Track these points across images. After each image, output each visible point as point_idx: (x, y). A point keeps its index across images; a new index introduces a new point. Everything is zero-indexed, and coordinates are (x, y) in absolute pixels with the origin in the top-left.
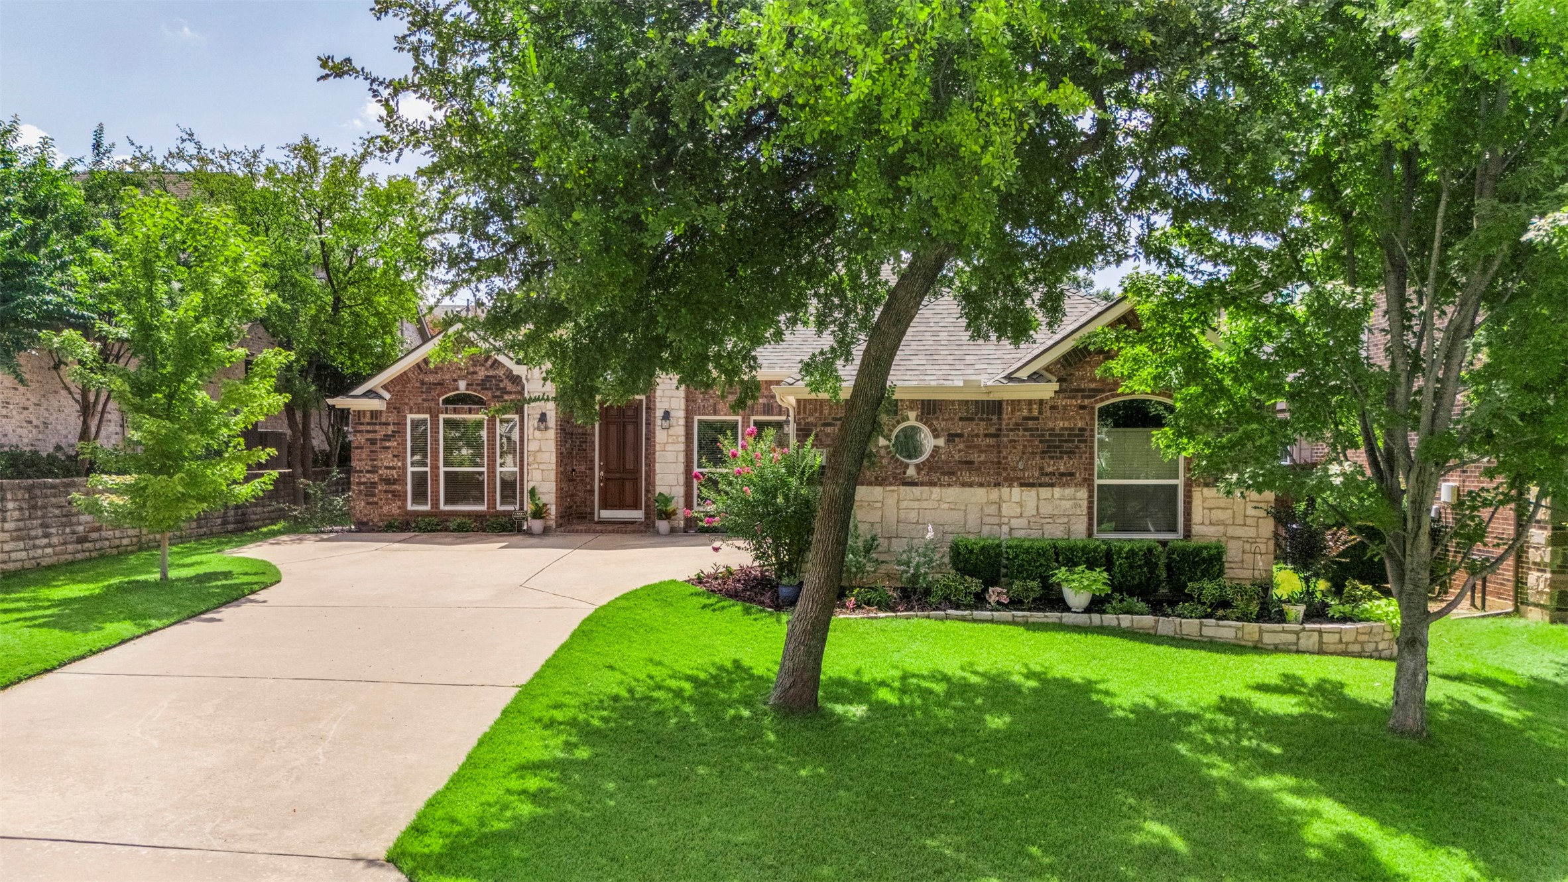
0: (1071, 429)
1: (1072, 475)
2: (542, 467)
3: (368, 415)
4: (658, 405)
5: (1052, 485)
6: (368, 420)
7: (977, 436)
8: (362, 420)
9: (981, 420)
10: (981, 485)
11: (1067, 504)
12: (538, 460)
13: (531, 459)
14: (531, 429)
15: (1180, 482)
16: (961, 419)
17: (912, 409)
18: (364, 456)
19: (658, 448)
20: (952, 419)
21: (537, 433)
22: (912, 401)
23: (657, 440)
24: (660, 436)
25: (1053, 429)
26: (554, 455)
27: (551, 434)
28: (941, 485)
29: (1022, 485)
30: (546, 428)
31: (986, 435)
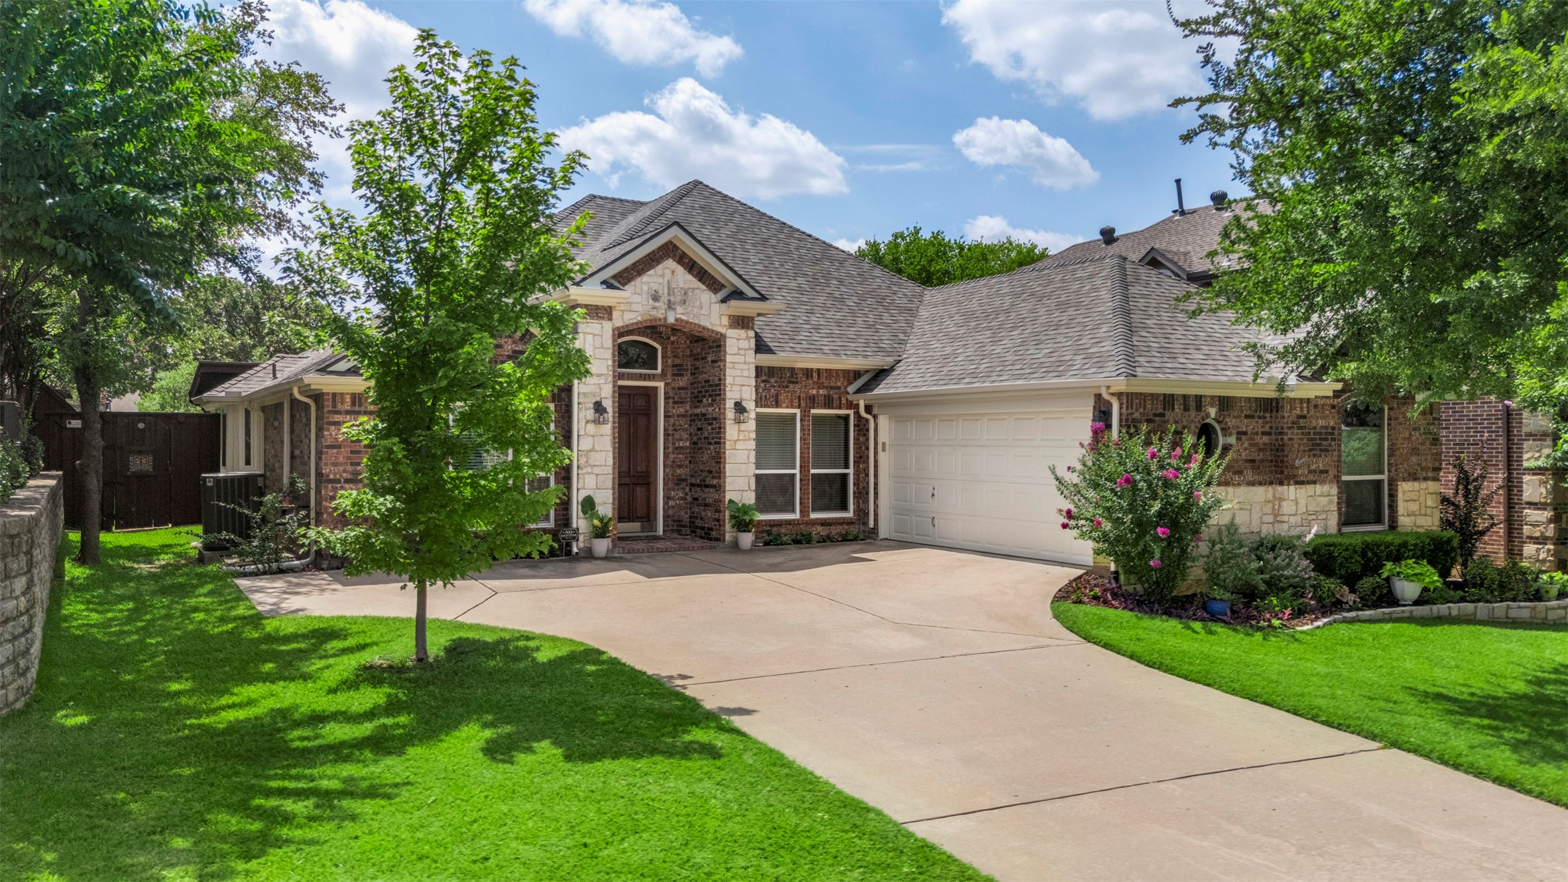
0: (1326, 428)
1: (1326, 472)
2: (596, 470)
3: (348, 399)
4: (729, 395)
5: (1314, 482)
6: (347, 407)
7: (1257, 434)
8: (340, 407)
9: (1259, 417)
10: (1260, 484)
11: (1325, 500)
12: (591, 462)
13: (582, 461)
14: (583, 423)
15: (1384, 477)
16: (1246, 417)
17: (1212, 406)
18: (341, 459)
19: (728, 446)
20: (1239, 417)
21: (591, 428)
22: (1213, 397)
23: (728, 436)
24: (731, 431)
25: (1315, 428)
26: (610, 455)
27: (607, 429)
28: (1234, 485)
29: (1297, 483)
30: (605, 422)
31: (1263, 433)
